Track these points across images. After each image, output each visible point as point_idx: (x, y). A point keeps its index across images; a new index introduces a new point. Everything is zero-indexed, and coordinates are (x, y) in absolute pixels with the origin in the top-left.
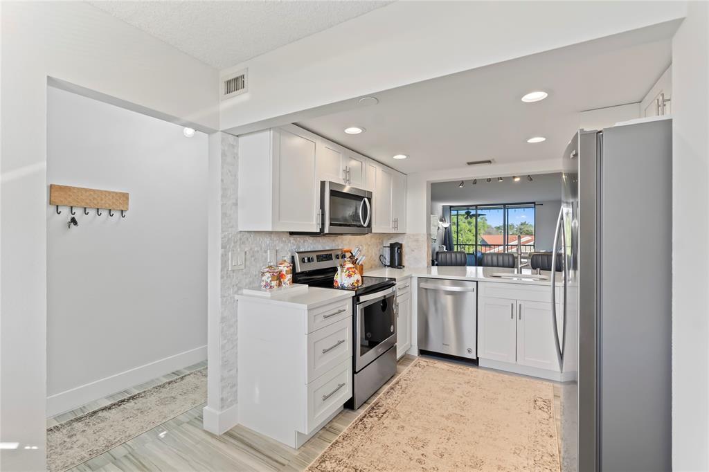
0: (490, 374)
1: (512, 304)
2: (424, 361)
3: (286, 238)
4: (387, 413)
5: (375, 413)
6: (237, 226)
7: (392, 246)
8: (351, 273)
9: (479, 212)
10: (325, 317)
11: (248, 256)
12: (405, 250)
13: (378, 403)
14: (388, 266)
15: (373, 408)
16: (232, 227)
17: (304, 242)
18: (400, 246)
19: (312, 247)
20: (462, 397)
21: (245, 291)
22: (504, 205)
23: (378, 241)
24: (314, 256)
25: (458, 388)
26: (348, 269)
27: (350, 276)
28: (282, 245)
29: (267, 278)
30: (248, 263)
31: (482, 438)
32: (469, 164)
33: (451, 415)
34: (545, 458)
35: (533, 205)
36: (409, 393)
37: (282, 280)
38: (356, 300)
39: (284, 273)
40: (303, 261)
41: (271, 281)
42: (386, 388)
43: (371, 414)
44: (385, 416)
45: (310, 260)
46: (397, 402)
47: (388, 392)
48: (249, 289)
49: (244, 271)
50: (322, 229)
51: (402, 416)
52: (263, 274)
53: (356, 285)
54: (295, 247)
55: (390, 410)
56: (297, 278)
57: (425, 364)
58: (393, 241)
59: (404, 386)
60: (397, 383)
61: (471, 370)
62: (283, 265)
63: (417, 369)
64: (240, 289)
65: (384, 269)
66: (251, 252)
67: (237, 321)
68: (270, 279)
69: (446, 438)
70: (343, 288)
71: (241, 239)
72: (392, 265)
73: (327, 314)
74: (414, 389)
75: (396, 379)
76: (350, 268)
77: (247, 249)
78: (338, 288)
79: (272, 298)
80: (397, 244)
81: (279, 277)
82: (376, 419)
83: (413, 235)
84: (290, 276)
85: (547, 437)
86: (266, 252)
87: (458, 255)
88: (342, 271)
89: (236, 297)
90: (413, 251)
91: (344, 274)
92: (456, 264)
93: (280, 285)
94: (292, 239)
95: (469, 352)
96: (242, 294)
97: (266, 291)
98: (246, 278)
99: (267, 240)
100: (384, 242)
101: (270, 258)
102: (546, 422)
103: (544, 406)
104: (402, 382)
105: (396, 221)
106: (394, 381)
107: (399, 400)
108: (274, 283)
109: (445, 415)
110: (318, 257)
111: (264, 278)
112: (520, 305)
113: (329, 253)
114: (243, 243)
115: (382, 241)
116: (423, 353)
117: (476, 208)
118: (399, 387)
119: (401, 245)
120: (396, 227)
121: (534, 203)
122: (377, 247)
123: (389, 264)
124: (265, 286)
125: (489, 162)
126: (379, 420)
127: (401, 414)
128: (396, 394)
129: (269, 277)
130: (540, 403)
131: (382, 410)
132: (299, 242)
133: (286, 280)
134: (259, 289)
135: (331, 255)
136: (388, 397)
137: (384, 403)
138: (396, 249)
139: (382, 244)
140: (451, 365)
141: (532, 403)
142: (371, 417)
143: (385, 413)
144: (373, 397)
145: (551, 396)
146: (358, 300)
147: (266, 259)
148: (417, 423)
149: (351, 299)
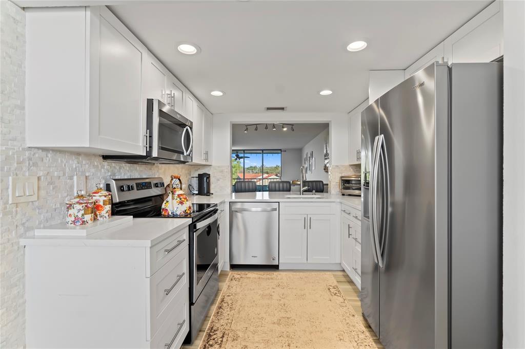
0: (290, 274)
1: (305, 218)
2: (237, 274)
3: (98, 161)
4: (226, 337)
5: (214, 339)
6: (24, 139)
7: (201, 177)
8: (183, 199)
9: (246, 155)
10: (169, 251)
11: (44, 183)
12: (212, 179)
13: (212, 328)
14: (197, 194)
15: (210, 336)
16: (14, 139)
17: (120, 168)
18: (208, 176)
19: (129, 174)
20: (280, 300)
21: (38, 233)
22: (263, 150)
23: (187, 172)
24: (133, 183)
25: (274, 292)
26: (179, 196)
27: (182, 203)
28: (93, 170)
29: (77, 211)
30: (43, 193)
31: (312, 334)
32: (268, 109)
33: (280, 320)
34: (360, 336)
35: (280, 151)
36: (237, 308)
37: (97, 213)
38: (192, 228)
39: (101, 203)
40: (121, 189)
41: (83, 215)
42: (214, 308)
43: (211, 343)
44: (224, 340)
45: (130, 188)
46: (230, 321)
47: (218, 313)
48: (44, 228)
49: (36, 204)
50: (149, 153)
51: (240, 334)
52: (70, 206)
53: (189, 212)
54: (110, 174)
55: (227, 332)
56: (118, 209)
57: (239, 276)
58: (201, 172)
59: (230, 302)
60: (223, 301)
61: (275, 274)
62: (99, 194)
63: (234, 282)
64: (28, 229)
65: (192, 197)
66: (49, 177)
67: (24, 276)
68: (83, 212)
69: (287, 344)
70: (174, 216)
71: (30, 159)
72: (201, 193)
73: (169, 248)
74: (239, 303)
75: (220, 297)
76: (181, 195)
77: (41, 174)
78: (168, 217)
79: (89, 237)
80: (205, 174)
81: (95, 209)
82: (217, 346)
83: (219, 167)
84: (108, 207)
85: (351, 317)
86: (71, 178)
87: (246, 183)
88: (173, 199)
89: (22, 242)
90: (218, 180)
91: (175, 201)
92: (249, 191)
93: (95, 219)
94: (106, 163)
95: (273, 259)
96: (33, 237)
97: (74, 228)
98: (40, 214)
99: (73, 162)
100: (192, 173)
101: (77, 186)
102: (344, 305)
103: (336, 292)
104: (227, 299)
105: (207, 153)
106: (219, 299)
107: (231, 318)
108: (88, 217)
109: (276, 321)
110: (137, 185)
111: (71, 212)
112: (310, 218)
113: (147, 181)
114: (35, 164)
115: (190, 172)
116: (234, 267)
117: (244, 152)
118: (226, 305)
119: (209, 174)
120: (207, 159)
121: (281, 150)
122: (186, 177)
123: (197, 192)
124: (74, 222)
125: (283, 109)
126: (220, 347)
127: (238, 332)
128: (226, 312)
129: (79, 210)
130: (332, 290)
131: (219, 334)
132: (115, 167)
133: (104, 213)
134: (64, 226)
135: (150, 183)
136: (219, 318)
137: (218, 325)
138: (205, 178)
139: (190, 175)
140: (259, 273)
141: (328, 291)
142: (211, 346)
143: (223, 337)
144: (206, 322)
145: (335, 283)
146: (195, 226)
147: (72, 187)
148: (257, 338)
149: (188, 228)
